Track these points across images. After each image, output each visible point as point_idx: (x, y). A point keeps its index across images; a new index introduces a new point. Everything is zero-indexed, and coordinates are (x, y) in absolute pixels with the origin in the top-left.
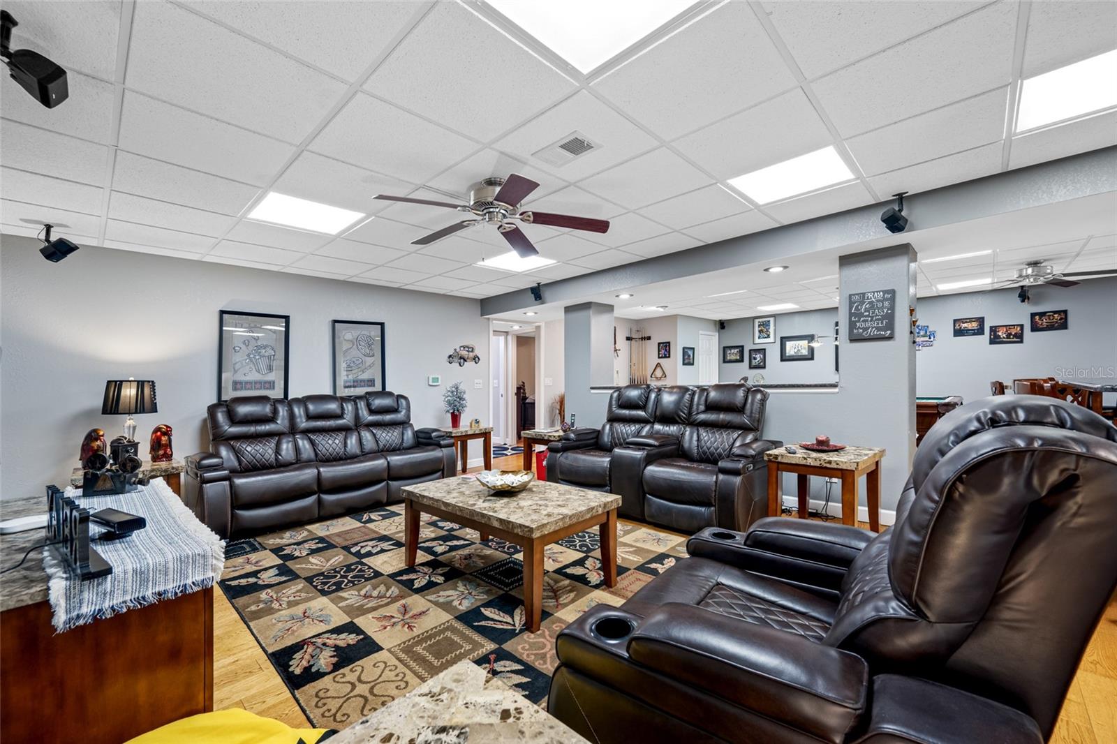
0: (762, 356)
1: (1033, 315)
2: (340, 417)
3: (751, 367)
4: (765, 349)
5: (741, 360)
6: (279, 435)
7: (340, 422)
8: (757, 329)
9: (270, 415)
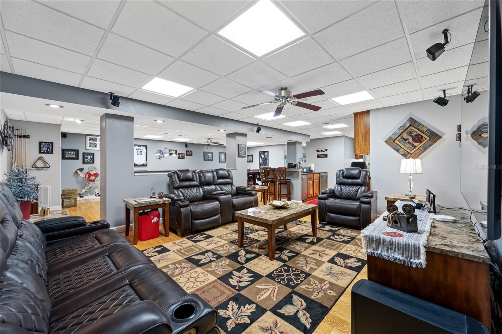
0: (92, 157)
1: (187, 151)
3: (84, 162)
4: (94, 153)
5: (77, 158)
8: (88, 142)
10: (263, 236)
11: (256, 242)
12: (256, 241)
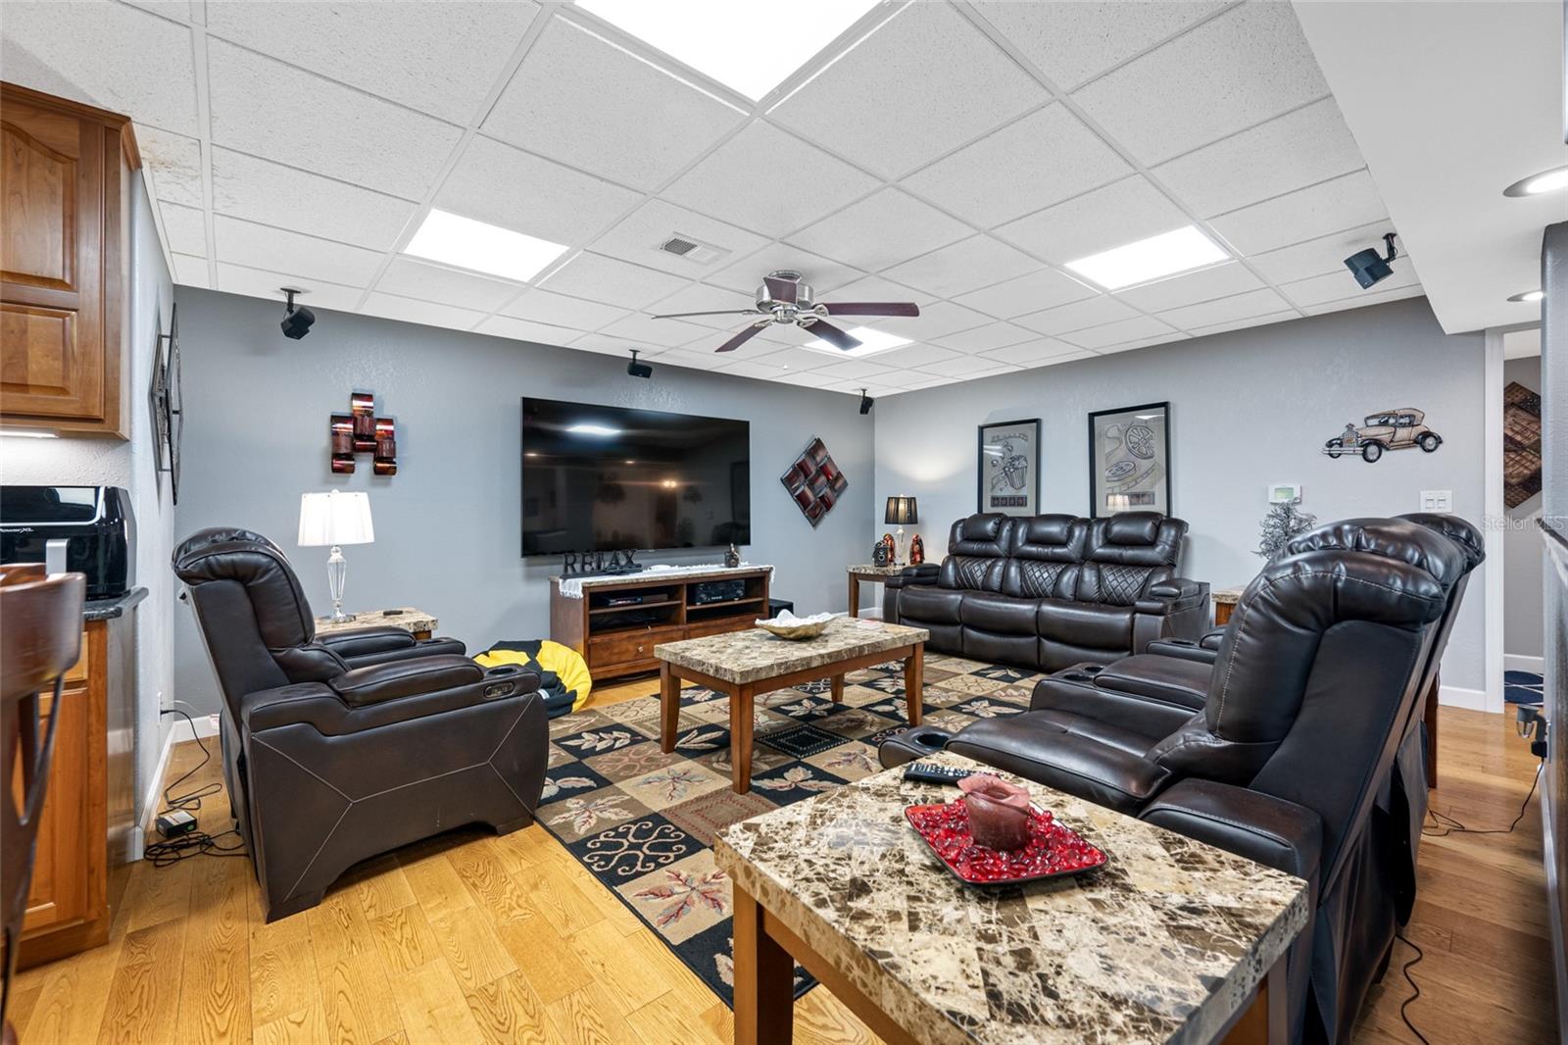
2: (1064, 544)
6: (996, 557)
7: (1059, 551)
9: (992, 534)
10: (851, 757)
11: (872, 736)
12: (873, 739)
